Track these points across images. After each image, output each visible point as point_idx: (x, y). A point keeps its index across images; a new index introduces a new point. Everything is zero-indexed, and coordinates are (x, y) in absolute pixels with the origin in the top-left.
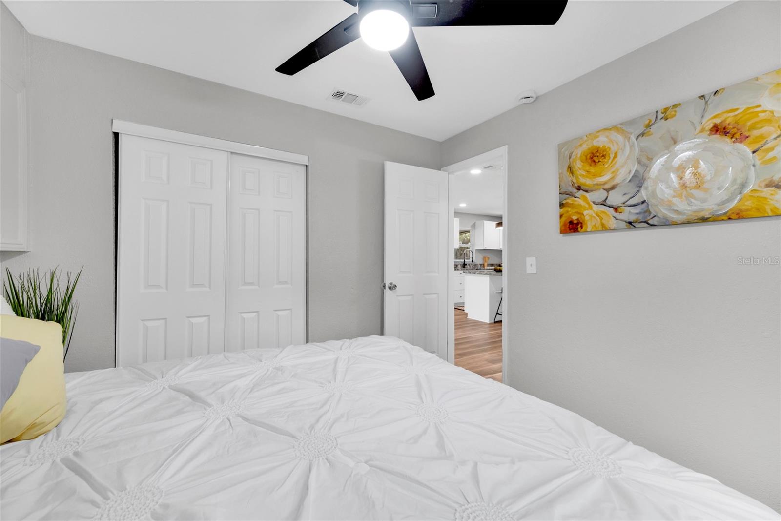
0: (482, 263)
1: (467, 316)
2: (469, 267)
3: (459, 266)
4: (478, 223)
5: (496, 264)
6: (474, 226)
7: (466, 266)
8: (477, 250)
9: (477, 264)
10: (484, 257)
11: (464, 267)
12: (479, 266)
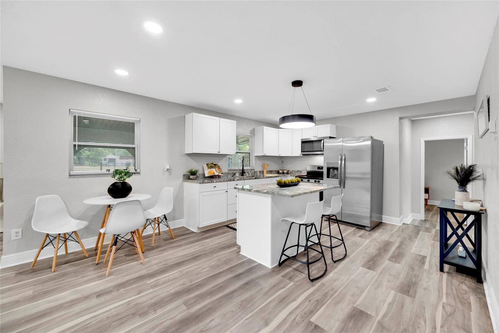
0: (261, 170)
1: (240, 251)
2: (247, 175)
3: (237, 175)
4: (258, 128)
5: (275, 171)
6: (253, 132)
7: (244, 174)
8: (256, 156)
9: (256, 172)
10: (264, 164)
11: (243, 175)
12: (259, 173)
